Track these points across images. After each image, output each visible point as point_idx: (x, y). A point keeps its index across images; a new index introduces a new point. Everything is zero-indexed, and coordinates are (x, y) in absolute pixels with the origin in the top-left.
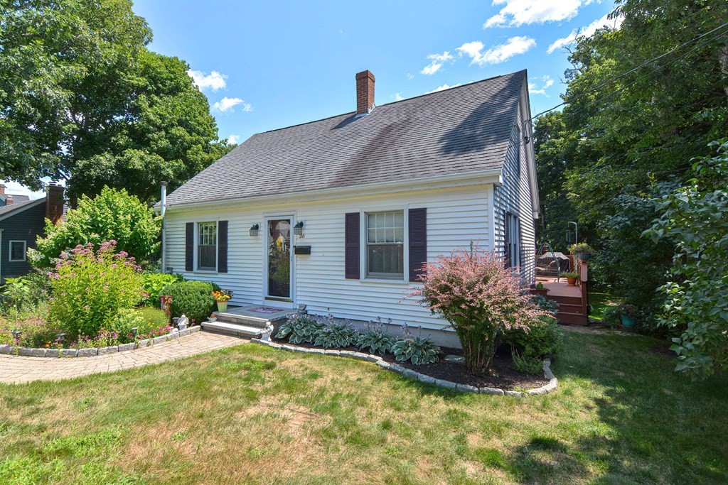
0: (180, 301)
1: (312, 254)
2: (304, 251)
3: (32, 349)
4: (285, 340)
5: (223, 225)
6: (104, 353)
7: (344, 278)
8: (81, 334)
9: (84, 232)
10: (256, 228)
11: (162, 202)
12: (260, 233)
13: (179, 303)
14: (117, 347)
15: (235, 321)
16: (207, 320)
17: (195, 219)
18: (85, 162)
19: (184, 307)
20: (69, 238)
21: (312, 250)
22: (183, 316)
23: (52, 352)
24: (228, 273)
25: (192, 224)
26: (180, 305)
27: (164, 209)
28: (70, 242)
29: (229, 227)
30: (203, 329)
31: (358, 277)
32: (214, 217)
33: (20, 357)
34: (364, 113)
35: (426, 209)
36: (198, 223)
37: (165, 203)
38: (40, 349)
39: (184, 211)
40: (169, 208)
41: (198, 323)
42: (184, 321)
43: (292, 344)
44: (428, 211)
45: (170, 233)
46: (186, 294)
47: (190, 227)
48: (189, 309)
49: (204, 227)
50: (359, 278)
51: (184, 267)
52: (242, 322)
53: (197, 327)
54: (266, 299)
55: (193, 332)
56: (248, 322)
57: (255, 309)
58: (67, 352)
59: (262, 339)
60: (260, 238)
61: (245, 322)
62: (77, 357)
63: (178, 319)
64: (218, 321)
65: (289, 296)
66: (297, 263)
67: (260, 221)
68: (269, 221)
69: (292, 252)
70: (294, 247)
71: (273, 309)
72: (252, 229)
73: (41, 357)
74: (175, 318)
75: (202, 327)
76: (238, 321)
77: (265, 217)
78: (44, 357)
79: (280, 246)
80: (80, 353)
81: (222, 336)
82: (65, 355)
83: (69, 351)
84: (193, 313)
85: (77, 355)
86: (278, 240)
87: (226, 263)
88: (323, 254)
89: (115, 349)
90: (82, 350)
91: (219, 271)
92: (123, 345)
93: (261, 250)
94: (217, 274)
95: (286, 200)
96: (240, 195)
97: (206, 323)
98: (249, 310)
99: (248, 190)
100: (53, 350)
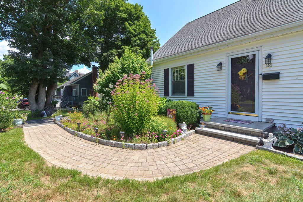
0: (181, 113)
1: (281, 79)
2: (272, 77)
3: (106, 140)
4: (289, 149)
5: (191, 68)
6: (151, 148)
8: (135, 133)
9: (118, 73)
10: (220, 65)
11: (151, 59)
12: (223, 68)
13: (180, 114)
14: (157, 144)
16: (198, 126)
17: (169, 66)
18: (106, 53)
19: (184, 116)
20: (112, 77)
21: (281, 75)
22: (184, 123)
23: (119, 144)
24: (195, 96)
25: (168, 69)
26: (181, 116)
27: (152, 62)
28: (112, 79)
29: (195, 68)
30: (196, 132)
32: (184, 63)
33: (100, 145)
36: (171, 68)
37: (152, 59)
38: (111, 141)
39: (164, 62)
41: (193, 128)
42: (184, 126)
43: (296, 153)
45: (154, 76)
46: (183, 108)
47: (166, 71)
48: (187, 118)
49: (176, 71)
51: (163, 94)
52: (230, 130)
53: (193, 131)
54: (229, 113)
55: (191, 134)
56: (237, 130)
57: (228, 120)
58: (128, 145)
59: (266, 146)
60: (224, 71)
61: (233, 130)
62: (134, 149)
63: (181, 125)
64: (206, 127)
65: (254, 112)
66: (264, 87)
67: (224, 60)
68: (232, 59)
69: (258, 79)
70: (261, 74)
71: (243, 121)
72: (218, 65)
73: (111, 146)
74: (179, 124)
75: (196, 131)
76: (225, 129)
77: (228, 56)
78: (113, 147)
79: (243, 76)
80: (136, 147)
81: (219, 139)
82: (127, 147)
83: (129, 145)
84: (189, 121)
85: (134, 148)
86: (240, 72)
87: (193, 90)
88: (297, 77)
89: (157, 145)
90: (137, 144)
91: (188, 96)
92: (160, 143)
93: (224, 80)
94: (186, 98)
95: (255, 38)
96: (205, 45)
97: (198, 128)
98: (224, 121)
99: (211, 41)
100: (118, 142)
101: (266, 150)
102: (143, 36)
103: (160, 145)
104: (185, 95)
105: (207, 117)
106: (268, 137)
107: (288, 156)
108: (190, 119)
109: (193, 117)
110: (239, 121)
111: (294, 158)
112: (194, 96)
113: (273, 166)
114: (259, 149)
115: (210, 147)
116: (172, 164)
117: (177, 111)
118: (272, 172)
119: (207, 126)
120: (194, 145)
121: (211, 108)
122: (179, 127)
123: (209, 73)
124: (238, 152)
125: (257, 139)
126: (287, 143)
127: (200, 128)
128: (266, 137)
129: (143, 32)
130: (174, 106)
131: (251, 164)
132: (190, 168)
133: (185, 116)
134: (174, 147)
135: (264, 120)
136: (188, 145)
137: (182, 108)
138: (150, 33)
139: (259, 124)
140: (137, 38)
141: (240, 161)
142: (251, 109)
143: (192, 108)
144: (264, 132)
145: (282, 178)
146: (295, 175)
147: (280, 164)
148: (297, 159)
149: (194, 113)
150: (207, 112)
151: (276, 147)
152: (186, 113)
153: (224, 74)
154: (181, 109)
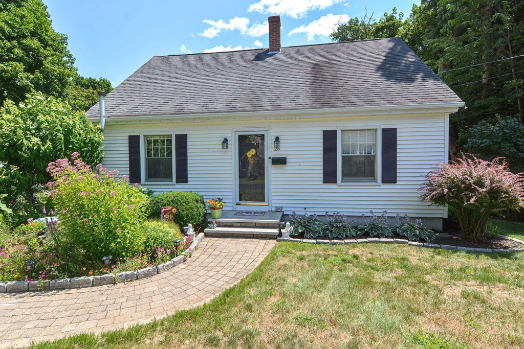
0: (183, 211)
1: (288, 164)
2: (280, 161)
3: (68, 280)
5: (182, 140)
6: (164, 270)
7: (322, 183)
10: (225, 141)
12: (229, 146)
13: (183, 213)
14: (171, 262)
15: (239, 225)
17: (142, 131)
19: (188, 216)
21: (287, 160)
22: (190, 225)
23: (104, 279)
24: (189, 183)
25: (138, 137)
26: (184, 215)
29: (189, 140)
30: (207, 235)
31: (335, 181)
34: (276, 51)
35: (396, 129)
36: (145, 136)
38: (82, 278)
40: (109, 120)
41: (202, 231)
42: (191, 230)
43: (307, 238)
44: (398, 130)
46: (186, 204)
47: (134, 142)
48: (192, 218)
49: (153, 140)
50: (336, 183)
52: (247, 225)
53: (202, 234)
54: (238, 204)
55: (201, 240)
56: (254, 225)
57: (239, 214)
58: (124, 276)
59: (284, 237)
60: (230, 150)
61: (251, 225)
62: (137, 279)
63: (187, 229)
64: (218, 226)
65: (264, 200)
66: (273, 172)
67: (229, 135)
68: (239, 136)
69: (268, 163)
70: (270, 158)
71: (255, 213)
72: (224, 142)
73: (85, 287)
74: (185, 228)
75: (205, 233)
76: (242, 225)
77: (235, 132)
78: (91, 287)
79: (251, 158)
80: (140, 275)
81: (238, 239)
82: (122, 279)
83: (127, 275)
84: (195, 221)
85: (137, 277)
86: (249, 152)
87: (186, 174)
88: (300, 163)
89: (172, 264)
90: (142, 270)
91: (178, 182)
92: (175, 259)
93: (230, 161)
94: (174, 185)
95: (265, 117)
96: (206, 111)
97: (208, 230)
98: (235, 215)
99: (211, 107)
100: (102, 276)
101: (286, 240)
102: (34, 43)
103: (176, 262)
104: (172, 181)
105: (217, 213)
106: (285, 226)
107: (304, 242)
108: (196, 218)
109: (200, 215)
110: (251, 213)
111: (308, 243)
112: (187, 182)
113: (298, 254)
114: (280, 240)
115: (235, 251)
116: (210, 280)
117: (177, 210)
118: (301, 258)
119: (220, 225)
120: (216, 253)
121: (220, 200)
122: (183, 232)
123: (211, 150)
124: (264, 248)
125: (276, 231)
126: (300, 231)
127: (210, 228)
128: (284, 227)
129: (33, 34)
130: (172, 201)
131: (284, 256)
132: (234, 277)
133: (190, 215)
134: (194, 261)
135: (274, 209)
136: (209, 253)
137: (184, 204)
138: (54, 41)
139: (271, 213)
140: (15, 43)
141: (273, 256)
142: (261, 197)
143: (197, 201)
144: (281, 223)
145: (309, 260)
146: (316, 255)
147: (303, 250)
148: (310, 243)
149: (200, 209)
150: (218, 206)
151: (292, 236)
152: (191, 211)
153: (230, 154)
154: (183, 206)
